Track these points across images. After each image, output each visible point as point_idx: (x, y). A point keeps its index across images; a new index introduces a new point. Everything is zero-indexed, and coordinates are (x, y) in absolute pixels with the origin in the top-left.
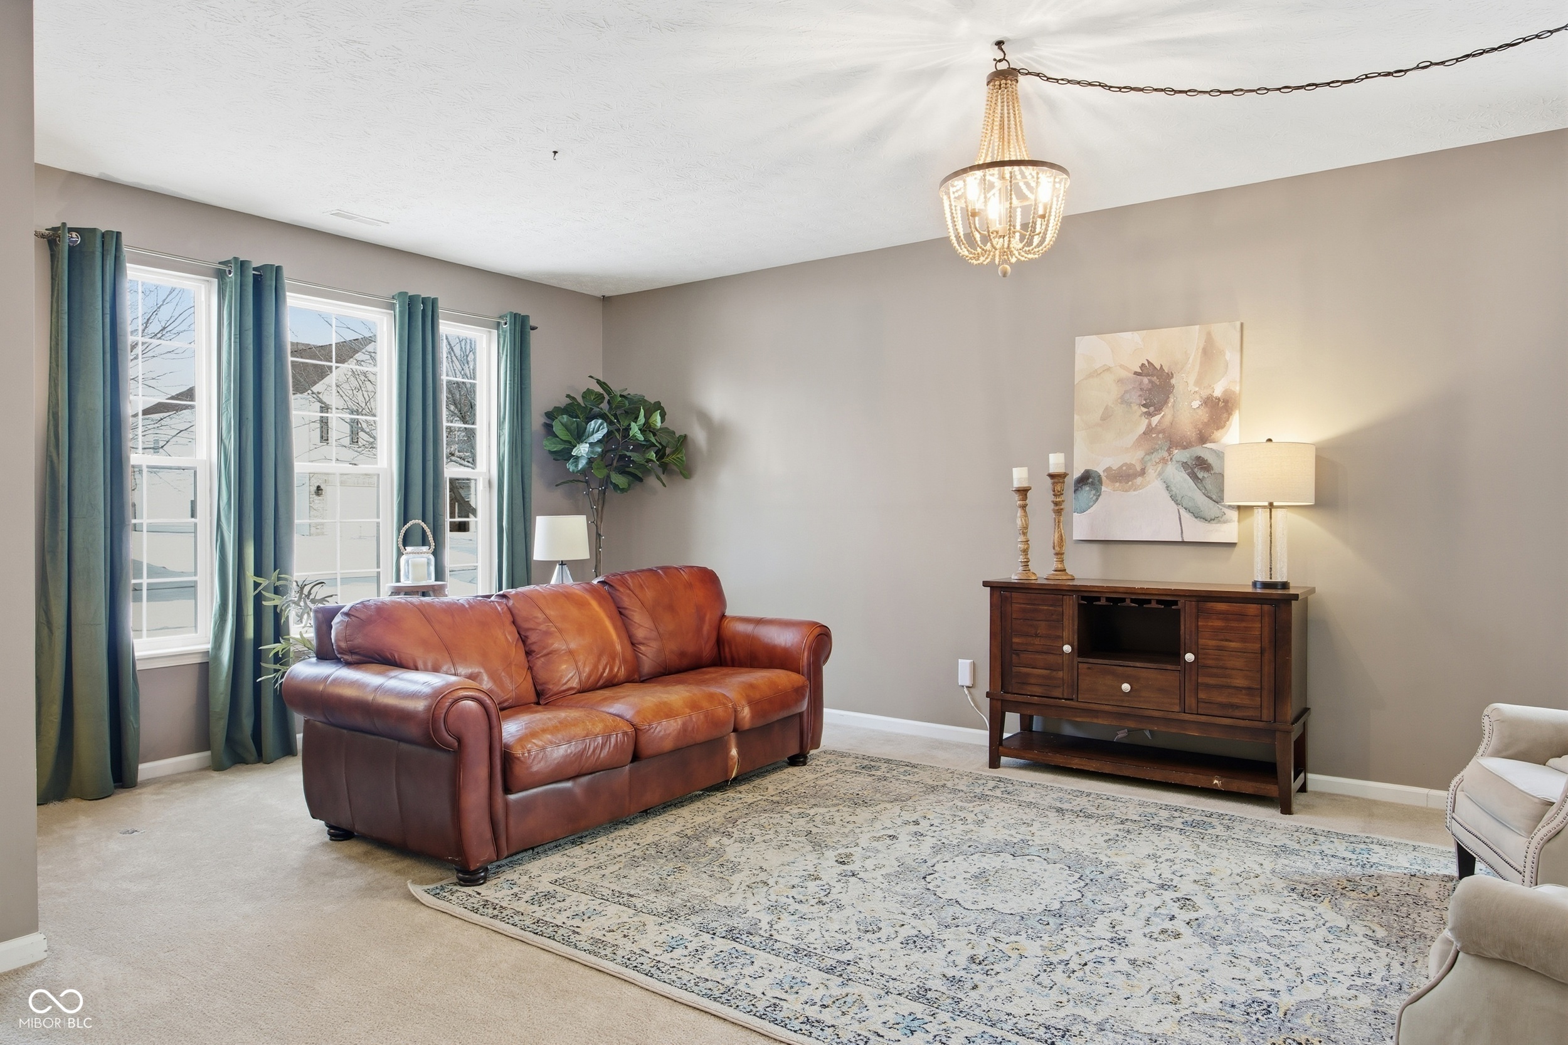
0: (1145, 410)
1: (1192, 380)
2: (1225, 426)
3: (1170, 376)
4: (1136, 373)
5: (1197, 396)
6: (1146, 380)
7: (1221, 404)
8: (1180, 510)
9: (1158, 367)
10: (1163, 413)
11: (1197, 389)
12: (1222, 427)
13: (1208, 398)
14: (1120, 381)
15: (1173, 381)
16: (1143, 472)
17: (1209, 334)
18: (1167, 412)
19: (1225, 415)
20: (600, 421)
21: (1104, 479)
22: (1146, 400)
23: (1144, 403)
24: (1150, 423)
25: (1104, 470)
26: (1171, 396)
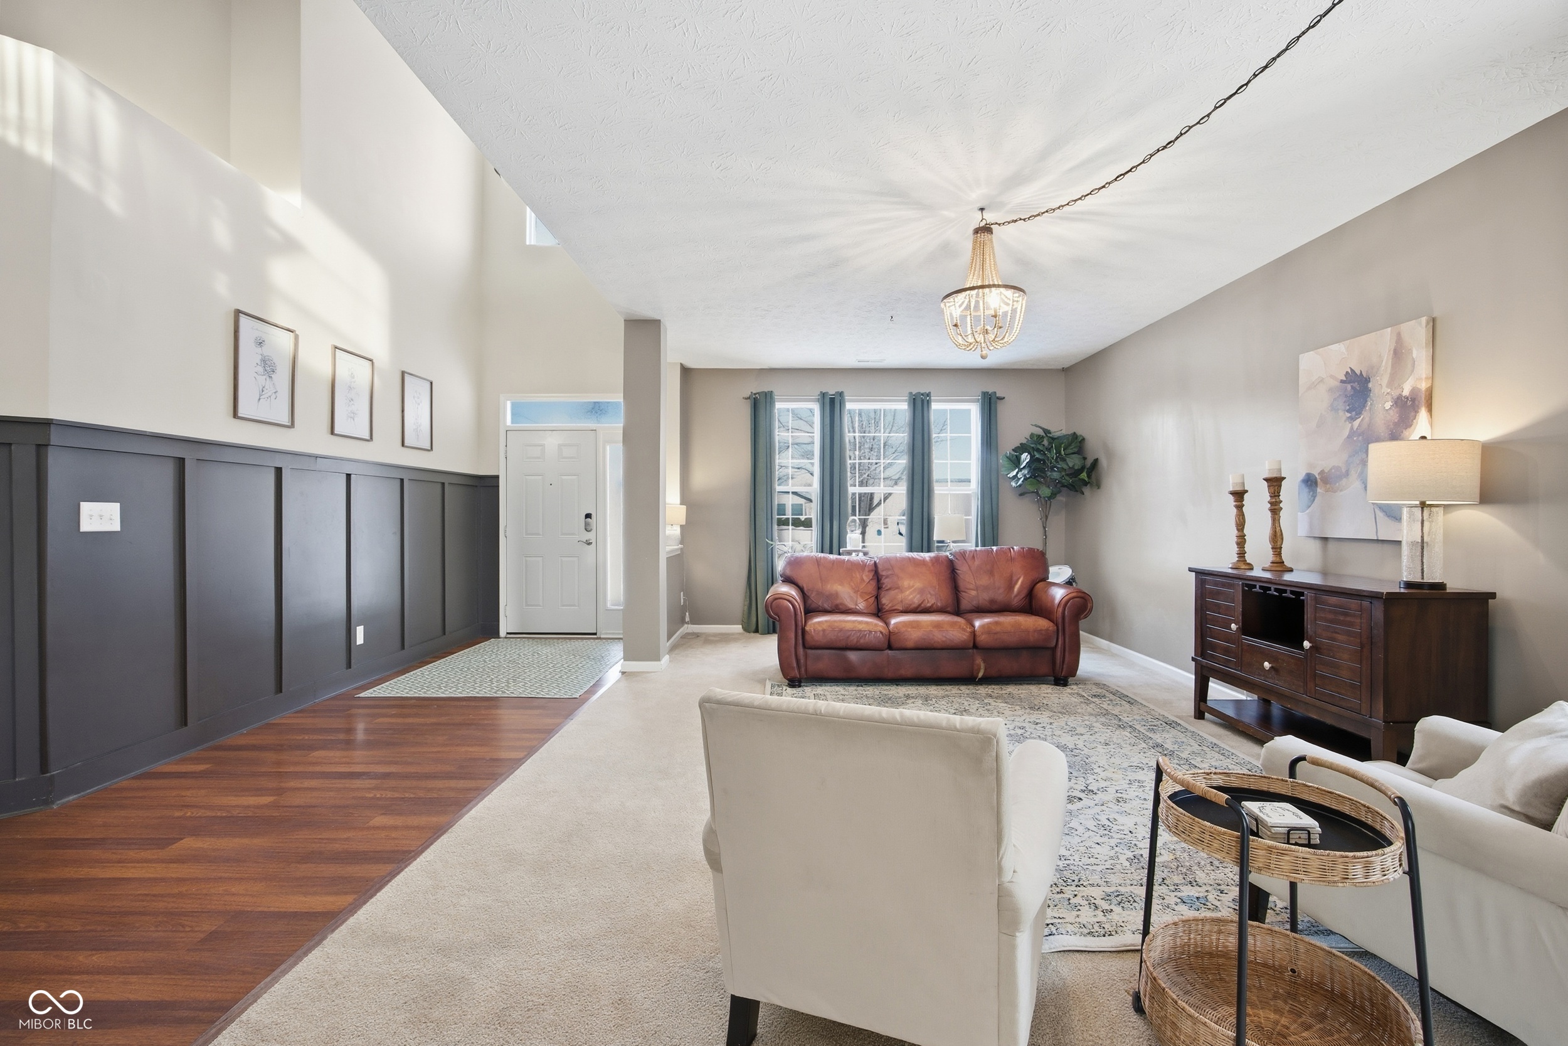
0: (1349, 415)
1: (1385, 381)
2: (1412, 424)
3: (1367, 380)
4: (1342, 381)
5: (1389, 397)
6: (1349, 387)
7: (1409, 403)
8: (1376, 510)
9: (1358, 372)
10: (1362, 417)
11: (1389, 390)
12: (1411, 426)
13: (1398, 398)
14: (1331, 390)
15: (1370, 385)
16: (1347, 474)
17: (1399, 335)
18: (1365, 415)
19: (1413, 414)
20: (1027, 454)
21: (1319, 480)
22: (1348, 405)
23: (1348, 408)
24: (1352, 426)
25: (1319, 474)
26: (1369, 399)
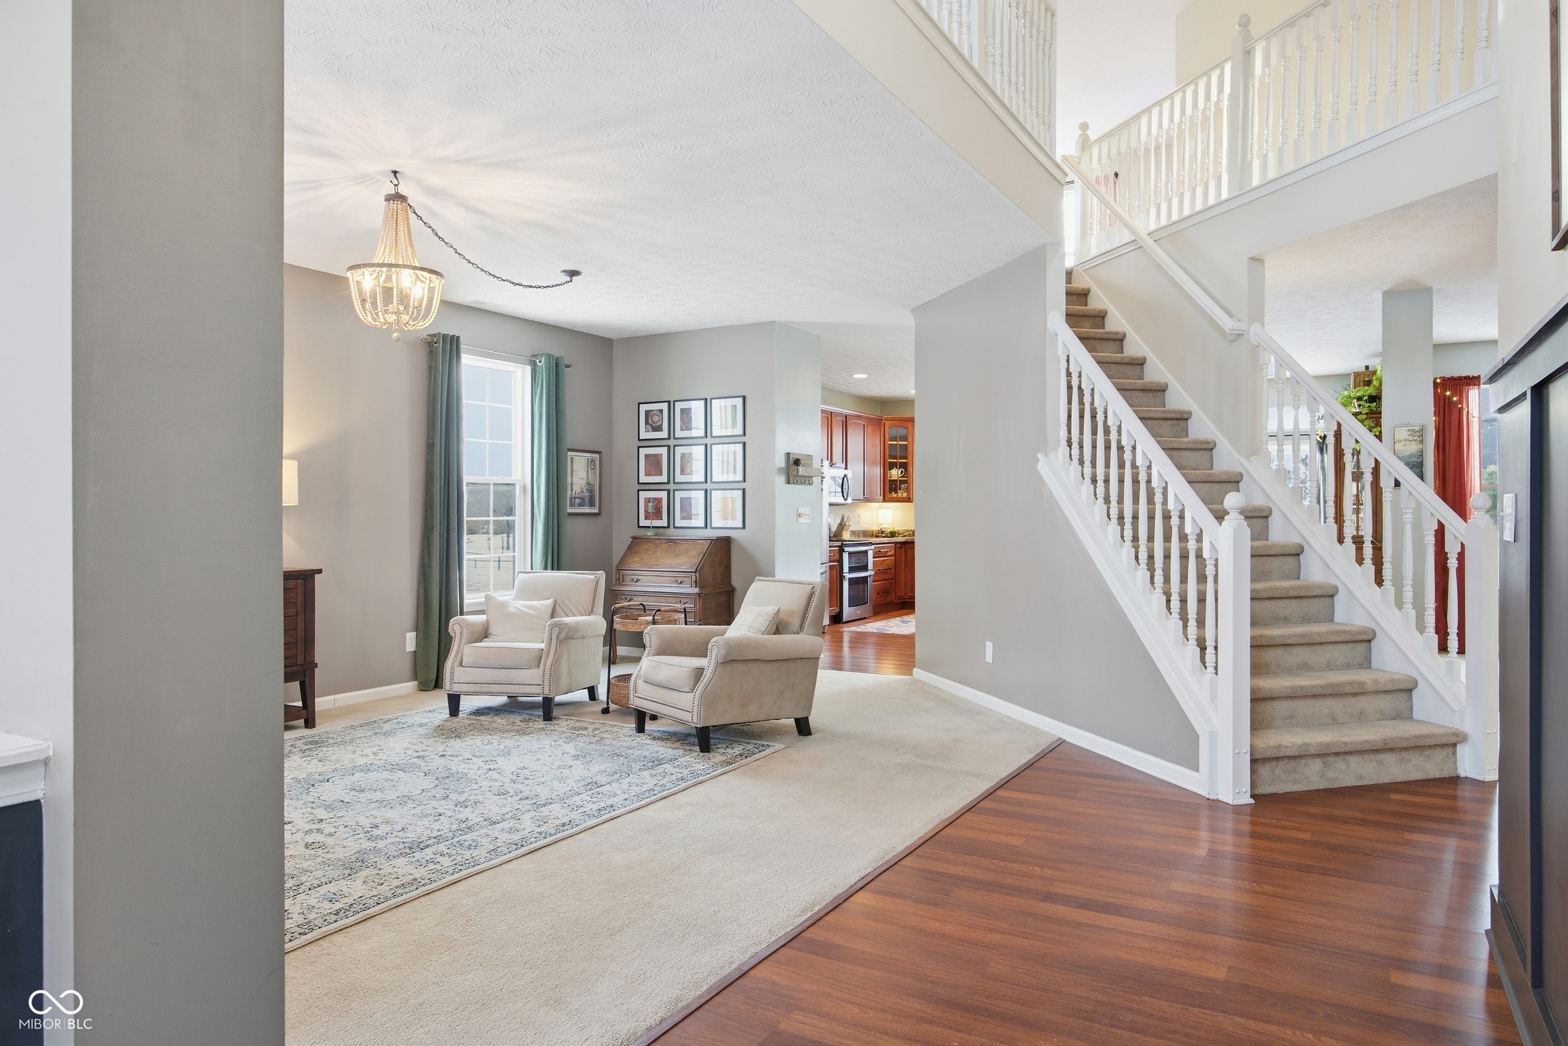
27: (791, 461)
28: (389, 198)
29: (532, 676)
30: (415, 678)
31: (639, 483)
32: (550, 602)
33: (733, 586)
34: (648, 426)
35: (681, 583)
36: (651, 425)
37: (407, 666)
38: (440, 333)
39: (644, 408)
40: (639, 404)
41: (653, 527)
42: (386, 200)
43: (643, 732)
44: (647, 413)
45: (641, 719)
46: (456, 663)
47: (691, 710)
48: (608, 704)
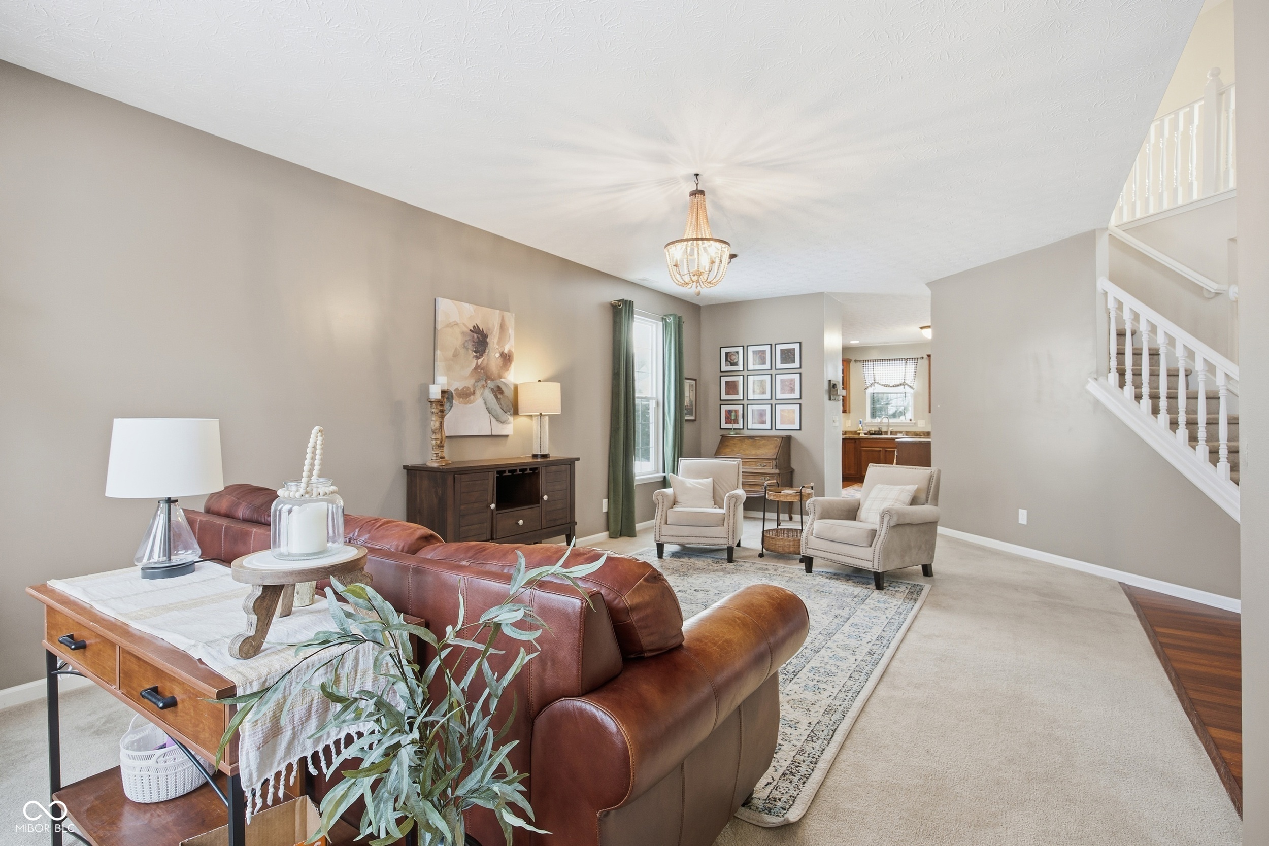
0: (475, 354)
1: (496, 340)
2: (509, 369)
3: (487, 336)
4: (471, 330)
5: (497, 351)
6: (475, 336)
7: (508, 358)
8: (491, 416)
9: (481, 329)
10: (483, 358)
11: (498, 347)
13: (502, 352)
14: (463, 333)
15: (488, 339)
16: (474, 393)
17: (503, 317)
18: (485, 357)
19: (509, 364)
21: (455, 395)
22: (475, 348)
23: (474, 350)
24: (477, 362)
25: (454, 390)
26: (487, 348)
27: (832, 386)
28: (693, 194)
29: (721, 531)
30: (608, 529)
31: (721, 400)
32: (710, 480)
33: (792, 469)
34: (727, 362)
35: (764, 466)
36: (730, 362)
37: (602, 521)
38: (623, 299)
39: (724, 351)
40: (721, 348)
41: (734, 429)
42: (690, 196)
43: (811, 572)
44: (727, 354)
45: (808, 562)
46: (663, 522)
47: (872, 560)
48: (763, 550)
